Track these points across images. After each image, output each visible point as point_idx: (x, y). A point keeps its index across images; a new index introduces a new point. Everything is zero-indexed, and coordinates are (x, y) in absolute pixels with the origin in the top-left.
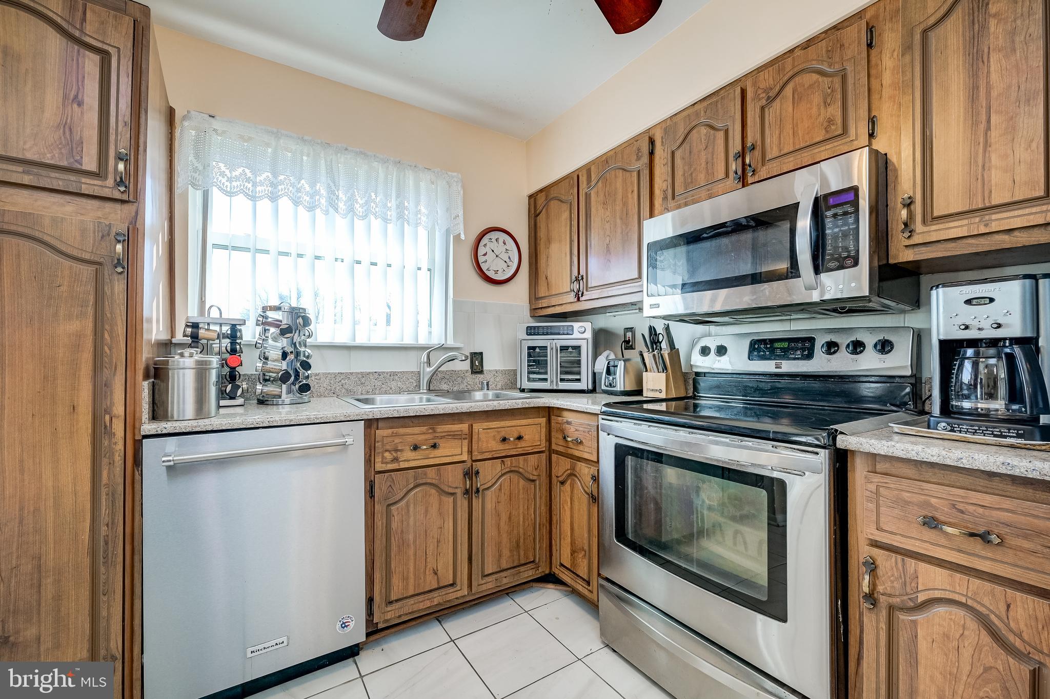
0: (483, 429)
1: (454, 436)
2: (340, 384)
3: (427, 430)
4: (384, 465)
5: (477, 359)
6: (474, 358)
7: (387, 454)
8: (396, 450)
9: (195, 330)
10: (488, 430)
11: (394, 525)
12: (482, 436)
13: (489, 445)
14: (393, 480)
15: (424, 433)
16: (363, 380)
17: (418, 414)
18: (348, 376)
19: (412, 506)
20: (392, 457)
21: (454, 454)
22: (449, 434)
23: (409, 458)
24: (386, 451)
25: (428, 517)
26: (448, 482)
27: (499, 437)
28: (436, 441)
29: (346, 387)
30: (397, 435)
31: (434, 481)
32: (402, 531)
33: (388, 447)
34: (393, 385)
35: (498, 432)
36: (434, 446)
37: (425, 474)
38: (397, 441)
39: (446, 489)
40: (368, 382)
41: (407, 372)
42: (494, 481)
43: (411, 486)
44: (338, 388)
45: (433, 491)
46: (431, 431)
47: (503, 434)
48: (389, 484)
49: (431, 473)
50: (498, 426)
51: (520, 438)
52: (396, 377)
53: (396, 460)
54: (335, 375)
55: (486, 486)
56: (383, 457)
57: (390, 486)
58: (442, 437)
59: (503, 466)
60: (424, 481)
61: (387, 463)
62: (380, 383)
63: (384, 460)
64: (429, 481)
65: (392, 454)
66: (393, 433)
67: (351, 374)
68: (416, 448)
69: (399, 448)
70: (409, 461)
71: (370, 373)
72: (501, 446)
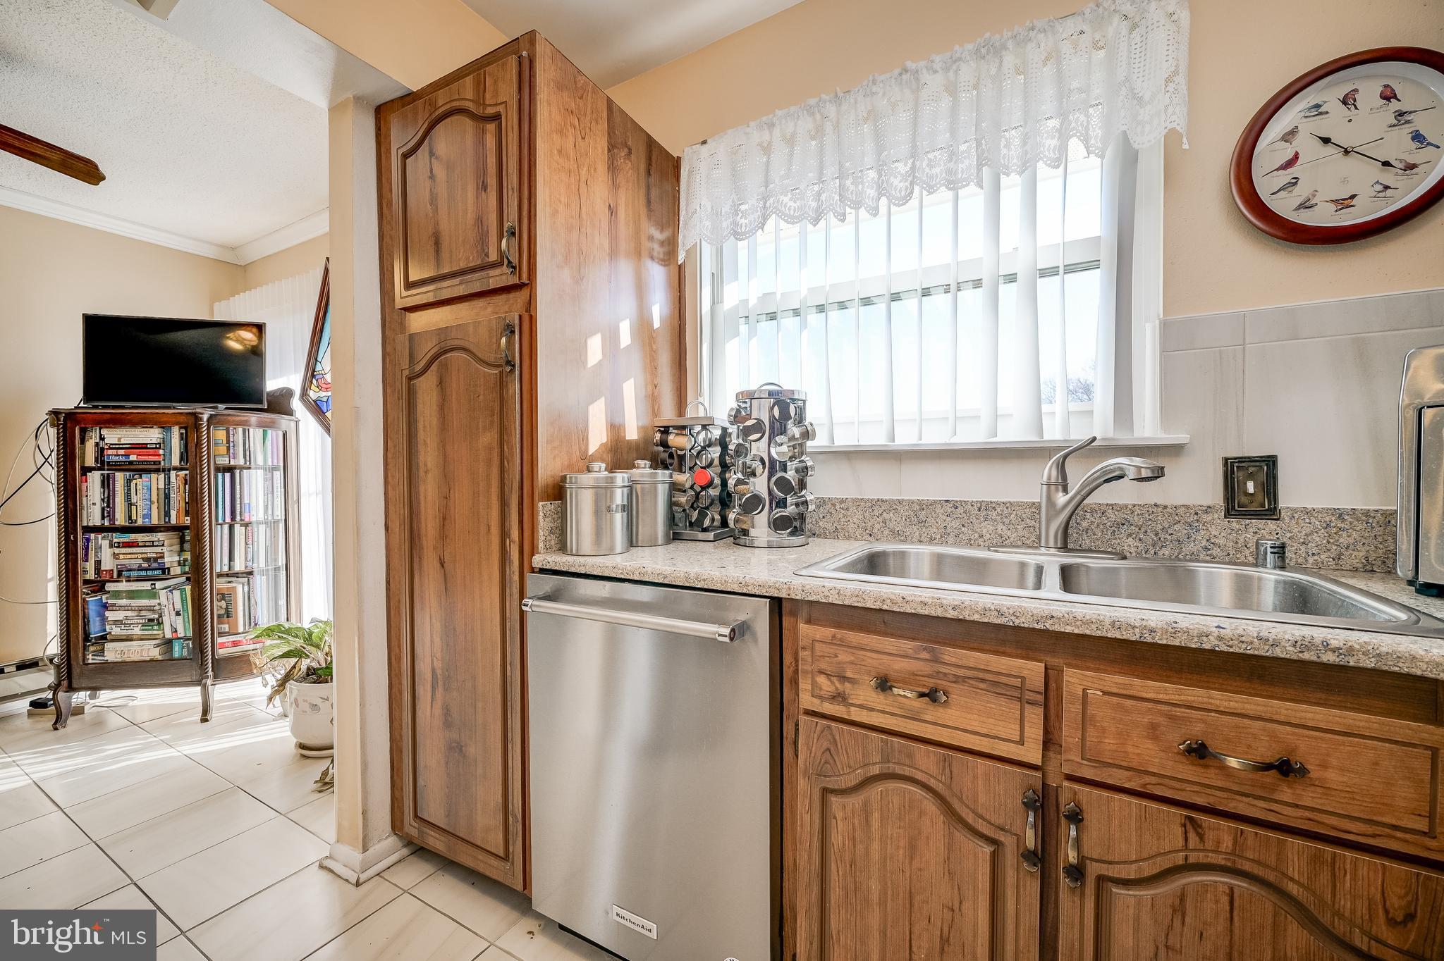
0: (1105, 693)
1: (996, 685)
2: (881, 519)
3: (916, 650)
4: (816, 701)
5: (1251, 476)
6: (1240, 475)
7: (822, 680)
8: (843, 678)
9: (664, 436)
10: (1128, 702)
11: (837, 838)
12: (1102, 712)
13: (1130, 749)
14: (835, 741)
15: (907, 657)
16: (922, 515)
17: (885, 607)
18: (894, 505)
19: (876, 815)
20: (832, 689)
21: (994, 732)
22: (981, 675)
23: (871, 705)
24: (821, 672)
25: (916, 864)
26: (976, 801)
27: (1176, 738)
28: (942, 683)
29: (891, 525)
30: (843, 644)
31: (932, 783)
32: (853, 862)
33: (824, 665)
34: (986, 528)
35: (1171, 718)
36: (931, 695)
37: (910, 756)
38: (844, 657)
39: (970, 818)
40: (931, 521)
41: (1019, 504)
42: (1148, 869)
43: (876, 770)
44: (877, 526)
45: (931, 806)
46: (925, 655)
47: (1197, 730)
48: (826, 745)
49: (926, 762)
50: (1174, 698)
51: (1285, 768)
52: (994, 513)
53: (839, 697)
54: (874, 503)
55: (1113, 872)
56: (814, 683)
57: (828, 749)
58: (958, 680)
59: (1192, 835)
60: (907, 771)
61: (822, 698)
62: (956, 524)
63: (817, 692)
64: (919, 776)
65: (832, 683)
66: (834, 637)
67: (900, 502)
68: (884, 684)
69: (849, 674)
70: (872, 710)
71: (935, 502)
72: (1188, 771)
